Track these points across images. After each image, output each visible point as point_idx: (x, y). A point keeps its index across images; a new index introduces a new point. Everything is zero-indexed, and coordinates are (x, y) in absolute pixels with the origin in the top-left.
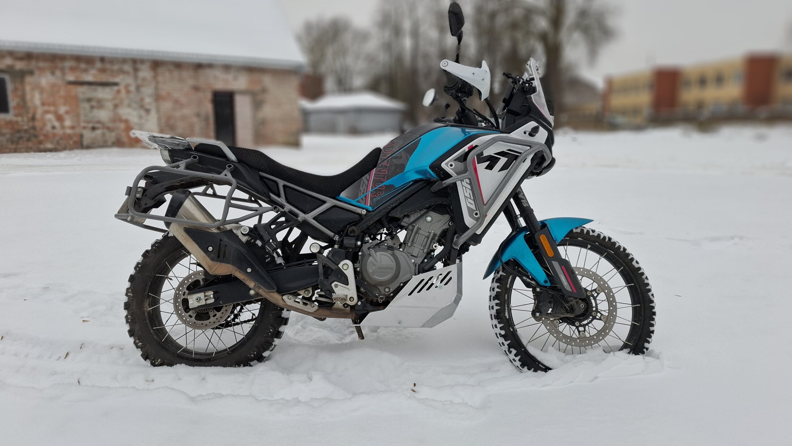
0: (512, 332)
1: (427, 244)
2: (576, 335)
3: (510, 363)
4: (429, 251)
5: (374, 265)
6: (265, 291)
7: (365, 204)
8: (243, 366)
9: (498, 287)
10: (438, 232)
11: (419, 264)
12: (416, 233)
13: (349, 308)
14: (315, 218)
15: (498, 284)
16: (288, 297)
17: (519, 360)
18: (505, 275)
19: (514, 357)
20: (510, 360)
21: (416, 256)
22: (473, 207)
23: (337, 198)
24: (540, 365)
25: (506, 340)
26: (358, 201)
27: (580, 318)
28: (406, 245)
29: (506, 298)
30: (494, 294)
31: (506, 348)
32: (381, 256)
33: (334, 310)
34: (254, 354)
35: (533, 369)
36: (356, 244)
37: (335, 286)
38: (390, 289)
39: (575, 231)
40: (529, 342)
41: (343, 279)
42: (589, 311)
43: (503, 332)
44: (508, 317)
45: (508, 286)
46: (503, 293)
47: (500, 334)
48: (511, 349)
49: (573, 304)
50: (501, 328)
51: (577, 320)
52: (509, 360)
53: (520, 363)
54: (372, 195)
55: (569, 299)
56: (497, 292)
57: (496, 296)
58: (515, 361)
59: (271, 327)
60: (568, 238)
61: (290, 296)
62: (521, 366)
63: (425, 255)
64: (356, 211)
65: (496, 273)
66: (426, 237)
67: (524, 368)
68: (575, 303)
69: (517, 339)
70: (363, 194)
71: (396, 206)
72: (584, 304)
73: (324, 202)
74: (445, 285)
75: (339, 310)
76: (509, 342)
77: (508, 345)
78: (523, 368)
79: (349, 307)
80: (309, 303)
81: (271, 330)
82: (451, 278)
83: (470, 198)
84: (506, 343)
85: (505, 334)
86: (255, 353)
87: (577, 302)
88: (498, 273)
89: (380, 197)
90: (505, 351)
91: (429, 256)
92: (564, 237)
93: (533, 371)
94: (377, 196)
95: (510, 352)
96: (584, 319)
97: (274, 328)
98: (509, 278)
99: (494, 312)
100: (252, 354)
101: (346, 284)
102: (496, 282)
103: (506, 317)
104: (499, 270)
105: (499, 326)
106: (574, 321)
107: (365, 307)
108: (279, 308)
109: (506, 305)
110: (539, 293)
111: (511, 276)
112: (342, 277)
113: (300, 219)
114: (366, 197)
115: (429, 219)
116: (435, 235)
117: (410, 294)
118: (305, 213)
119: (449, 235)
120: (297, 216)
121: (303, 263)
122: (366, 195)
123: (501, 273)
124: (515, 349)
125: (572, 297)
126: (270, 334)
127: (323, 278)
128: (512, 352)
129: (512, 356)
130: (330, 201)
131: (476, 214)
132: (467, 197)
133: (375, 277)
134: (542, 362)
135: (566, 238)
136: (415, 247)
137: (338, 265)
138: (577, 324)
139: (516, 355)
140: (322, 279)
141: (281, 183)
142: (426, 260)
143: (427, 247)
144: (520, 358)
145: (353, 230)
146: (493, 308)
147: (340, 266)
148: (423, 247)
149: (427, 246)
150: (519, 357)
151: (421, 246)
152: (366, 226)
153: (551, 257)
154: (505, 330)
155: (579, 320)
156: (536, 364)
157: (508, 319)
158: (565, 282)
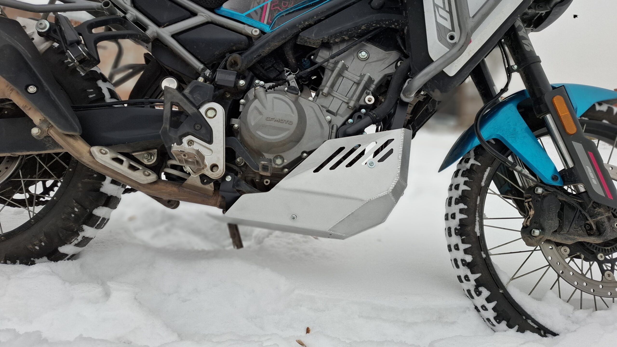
0: (485, 259)
1: (356, 93)
2: (597, 275)
3: (475, 312)
4: (358, 106)
5: (260, 113)
6: (58, 134)
7: (260, 20)
8: (19, 263)
9: (465, 183)
10: (377, 78)
11: (338, 126)
12: (340, 75)
13: (211, 186)
14: (174, 36)
15: (466, 179)
16: (101, 150)
17: (494, 309)
18: (479, 164)
19: (485, 303)
20: (476, 308)
21: (335, 111)
22: (447, 25)
23: (217, 11)
24: (529, 321)
25: (473, 273)
26: (249, 16)
27: (606, 248)
28: (321, 93)
29: (478, 203)
30: (457, 194)
31: (471, 285)
32: (275, 100)
33: (186, 188)
34: (40, 246)
35: (516, 327)
36: (236, 83)
37: (188, 144)
38: (283, 161)
39: (598, 108)
40: (513, 279)
41: (203, 131)
43: (469, 258)
44: (478, 234)
45: (483, 184)
46: (473, 194)
47: (462, 260)
48: (481, 289)
50: (466, 251)
51: (601, 250)
52: (474, 307)
53: (495, 314)
54: (273, 7)
55: (598, 210)
56: (463, 191)
57: (460, 197)
58: (486, 309)
59: (75, 204)
60: (586, 119)
61: (105, 149)
62: (495, 318)
63: (351, 112)
64: (243, 31)
65: (463, 162)
66: (355, 82)
67: (501, 324)
69: (491, 272)
70: (259, 5)
71: (310, 26)
73: (194, 14)
74: (381, 160)
75: (194, 188)
76: (478, 275)
77: (476, 280)
78: (499, 323)
79: (212, 184)
80: (140, 168)
81: (76, 210)
82: (391, 151)
83: (444, 9)
84: (473, 277)
85: (472, 261)
86: (43, 244)
87: (609, 218)
88: (467, 161)
89: (286, 11)
90: (469, 291)
91: (357, 114)
92: (581, 117)
93: (517, 331)
94: (280, 8)
95: (479, 294)
96: (612, 250)
97: (83, 207)
98: (485, 171)
99: (454, 224)
100: (36, 246)
101: (207, 140)
102: (463, 175)
103: (476, 233)
104: (469, 157)
105: (462, 247)
106: (595, 251)
107: (238, 185)
108: (95, 176)
109: (477, 213)
110: (540, 197)
111: (489, 168)
112: (202, 128)
113: (149, 33)
114: (262, 8)
115: (363, 54)
116: (370, 80)
117: (315, 171)
118: (159, 25)
119: (394, 84)
120: (144, 28)
121: (143, 103)
122: (263, 6)
123: (472, 161)
124: (488, 290)
125: (604, 206)
126: (73, 216)
127: (168, 126)
128: (482, 294)
129: (480, 301)
130: (203, 13)
131: (452, 38)
132: (438, 7)
133: (259, 133)
134: (533, 317)
135: (584, 118)
136: (334, 97)
137: (199, 108)
138: (600, 257)
139: (488, 300)
140: (166, 128)
142: (350, 121)
143: (355, 98)
144: (497, 304)
145: (234, 61)
146: (453, 216)
147: (202, 110)
148: (348, 99)
149: (355, 95)
150: (493, 304)
151: (346, 96)
152: (257, 57)
153: (571, 135)
154: (472, 255)
155: (604, 251)
156: (523, 318)
157: (479, 236)
158: (593, 178)
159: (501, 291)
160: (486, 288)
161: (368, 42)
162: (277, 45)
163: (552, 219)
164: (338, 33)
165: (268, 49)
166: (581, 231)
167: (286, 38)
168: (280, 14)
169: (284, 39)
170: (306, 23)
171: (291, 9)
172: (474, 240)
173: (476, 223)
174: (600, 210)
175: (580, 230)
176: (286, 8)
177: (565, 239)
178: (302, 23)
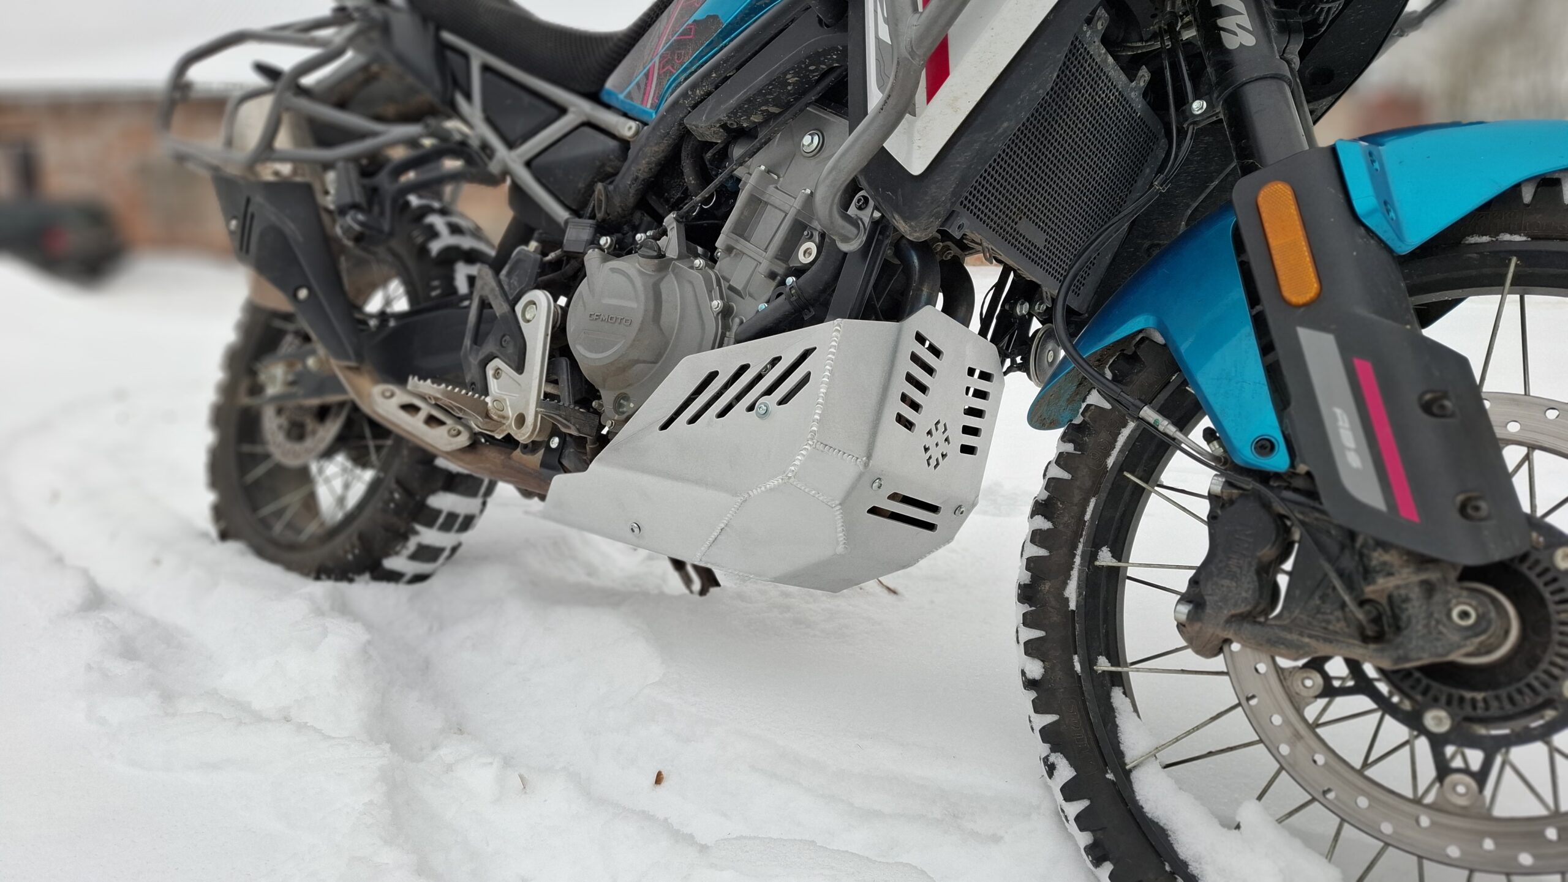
0: (1078, 678)
1: (774, 241)
6: (336, 364)
9: (1060, 459)
15: (1068, 448)
16: (385, 391)
17: (1081, 820)
18: (1108, 407)
19: (1063, 800)
23: (598, 97)
25: (1038, 707)
26: (629, 96)
29: (1088, 516)
33: (514, 461)
37: (494, 374)
41: (516, 350)
42: (1544, 665)
43: (1033, 669)
44: (1073, 605)
45: (1111, 463)
46: (1076, 492)
47: (1023, 672)
48: (1054, 758)
49: (1403, 592)
50: (1027, 648)
51: (1442, 697)
55: (1378, 557)
56: (1049, 482)
64: (617, 130)
66: (786, 213)
67: (1099, 870)
68: (1417, 590)
72: (1476, 609)
73: (562, 113)
74: (780, 403)
76: (1052, 719)
78: (1095, 863)
79: (542, 453)
82: (806, 379)
84: (1036, 721)
85: (1044, 675)
86: (358, 550)
87: (1429, 589)
91: (779, 291)
95: (1051, 770)
101: (515, 366)
102: (1063, 437)
103: (1066, 600)
105: (1023, 635)
106: (1419, 698)
109: (1081, 546)
110: (1221, 506)
112: (510, 345)
114: (647, 75)
115: (810, 142)
117: (664, 427)
118: (510, 145)
122: (651, 70)
124: (1071, 764)
125: (1397, 549)
127: (469, 343)
130: (576, 107)
136: (743, 253)
137: (515, 303)
140: (467, 348)
141: (478, 57)
142: (764, 307)
147: (519, 308)
148: (764, 254)
149: (771, 246)
151: (763, 249)
152: (633, 184)
153: (1298, 306)
154: (1043, 661)
155: (1455, 702)
156: (1165, 868)
157: (1072, 611)
158: (1349, 449)
159: (1110, 776)
160: (1067, 760)
161: (826, 110)
162: (658, 152)
163: (1233, 577)
164: (745, 104)
165: (644, 162)
166: (1342, 624)
167: (668, 133)
168: (675, 80)
169: (665, 137)
170: (698, 91)
171: (692, 63)
172: (1055, 619)
173: (1072, 573)
174: (1387, 557)
175: (1338, 620)
176: (682, 66)
177: (1269, 641)
178: (690, 93)
